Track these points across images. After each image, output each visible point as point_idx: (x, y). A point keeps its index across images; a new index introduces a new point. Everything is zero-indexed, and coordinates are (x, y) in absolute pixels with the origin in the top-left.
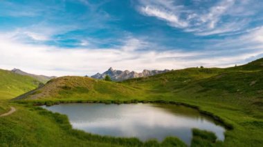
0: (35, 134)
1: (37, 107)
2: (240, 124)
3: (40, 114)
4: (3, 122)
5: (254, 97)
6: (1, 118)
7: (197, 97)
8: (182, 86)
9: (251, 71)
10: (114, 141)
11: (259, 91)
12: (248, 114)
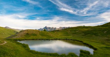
0: (15, 52)
1: (15, 41)
2: (100, 48)
3: (17, 44)
4: (1, 47)
5: (105, 38)
6: (1, 45)
7: (82, 38)
8: (76, 33)
9: (105, 28)
10: (48, 54)
11: (108, 35)
12: (103, 44)
